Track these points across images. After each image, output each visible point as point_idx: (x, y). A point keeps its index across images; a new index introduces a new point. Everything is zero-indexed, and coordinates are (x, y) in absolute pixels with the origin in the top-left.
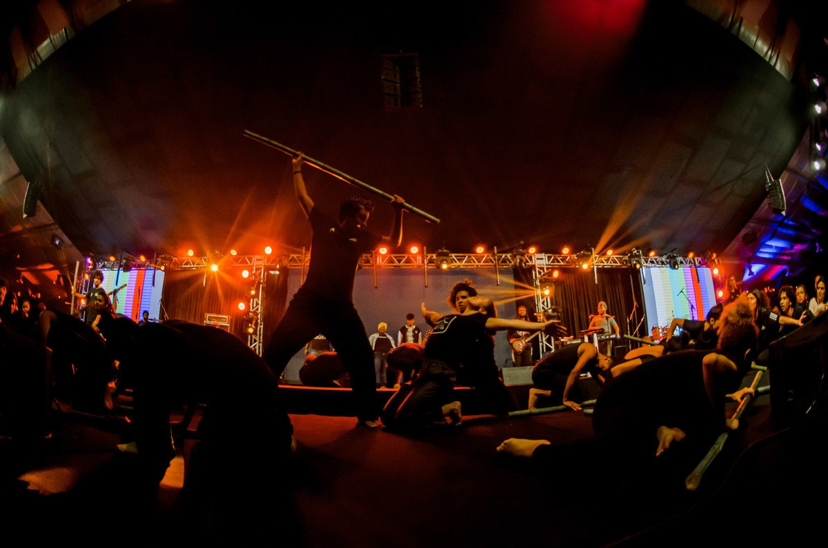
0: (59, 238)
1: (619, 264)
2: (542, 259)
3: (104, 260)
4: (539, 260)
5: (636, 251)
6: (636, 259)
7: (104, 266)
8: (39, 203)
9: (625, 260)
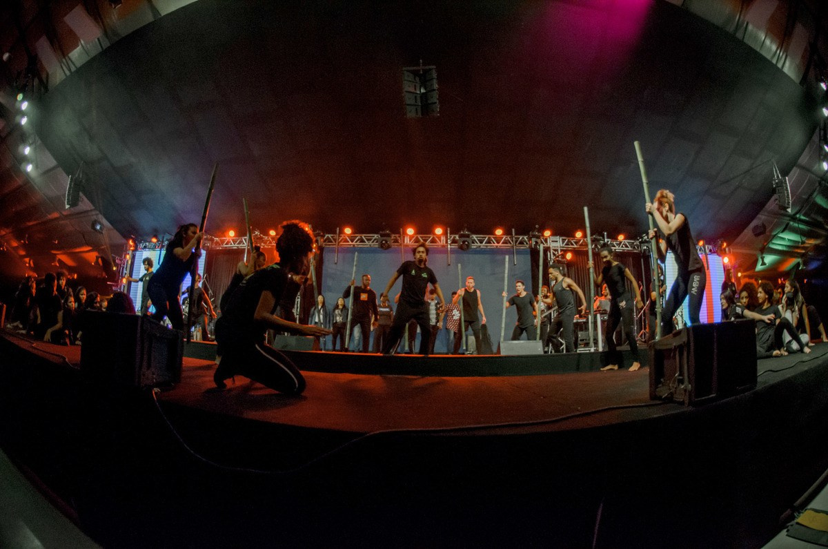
0: (100, 223)
1: (630, 248)
2: (557, 241)
3: (145, 241)
4: (554, 243)
5: (646, 237)
6: (647, 244)
7: (145, 247)
8: (81, 194)
9: (636, 245)
